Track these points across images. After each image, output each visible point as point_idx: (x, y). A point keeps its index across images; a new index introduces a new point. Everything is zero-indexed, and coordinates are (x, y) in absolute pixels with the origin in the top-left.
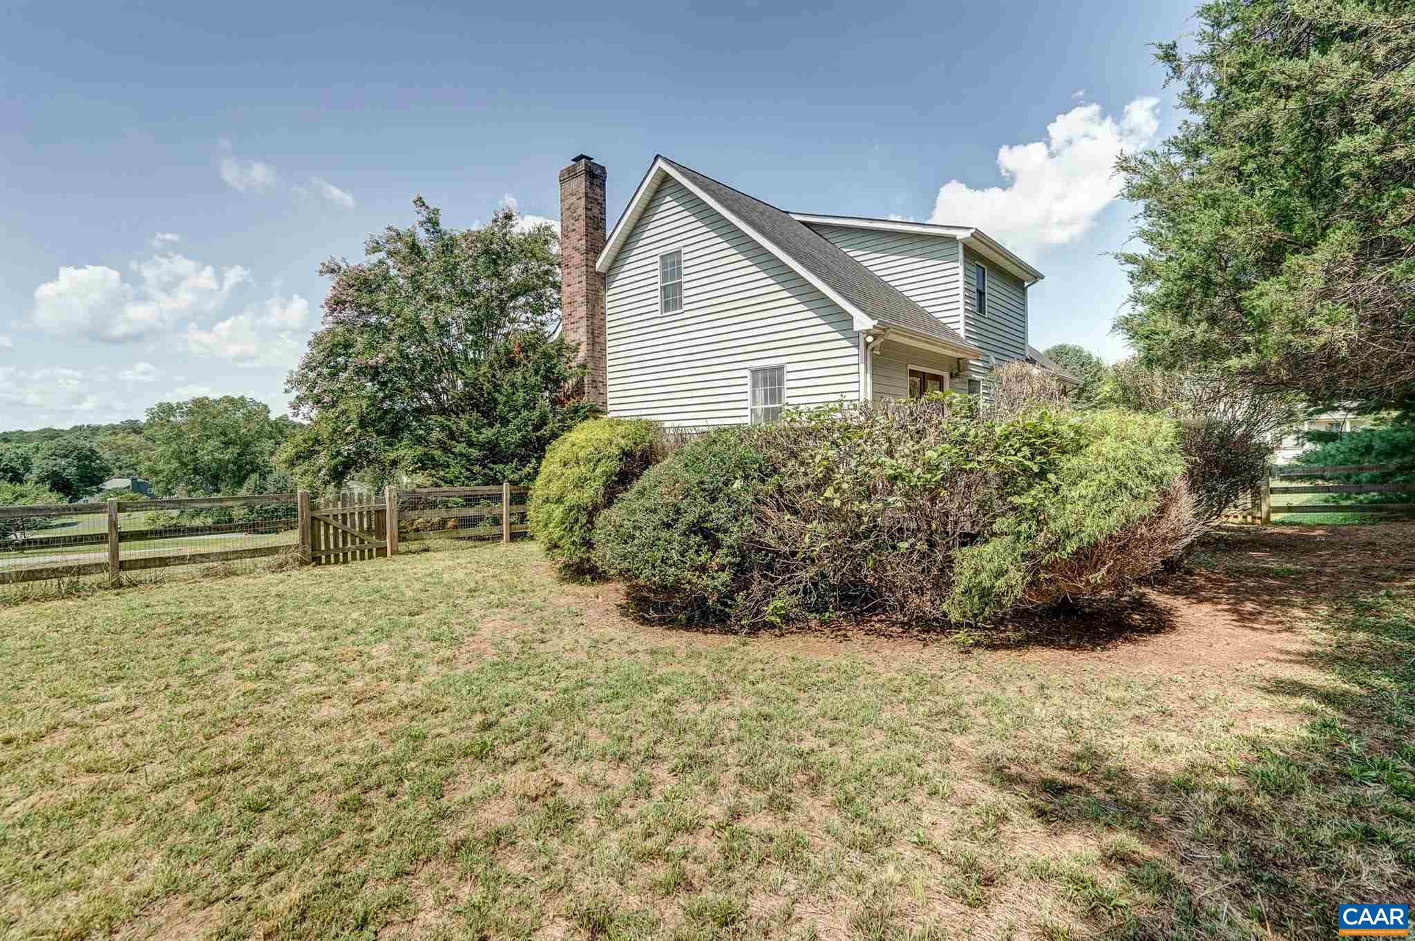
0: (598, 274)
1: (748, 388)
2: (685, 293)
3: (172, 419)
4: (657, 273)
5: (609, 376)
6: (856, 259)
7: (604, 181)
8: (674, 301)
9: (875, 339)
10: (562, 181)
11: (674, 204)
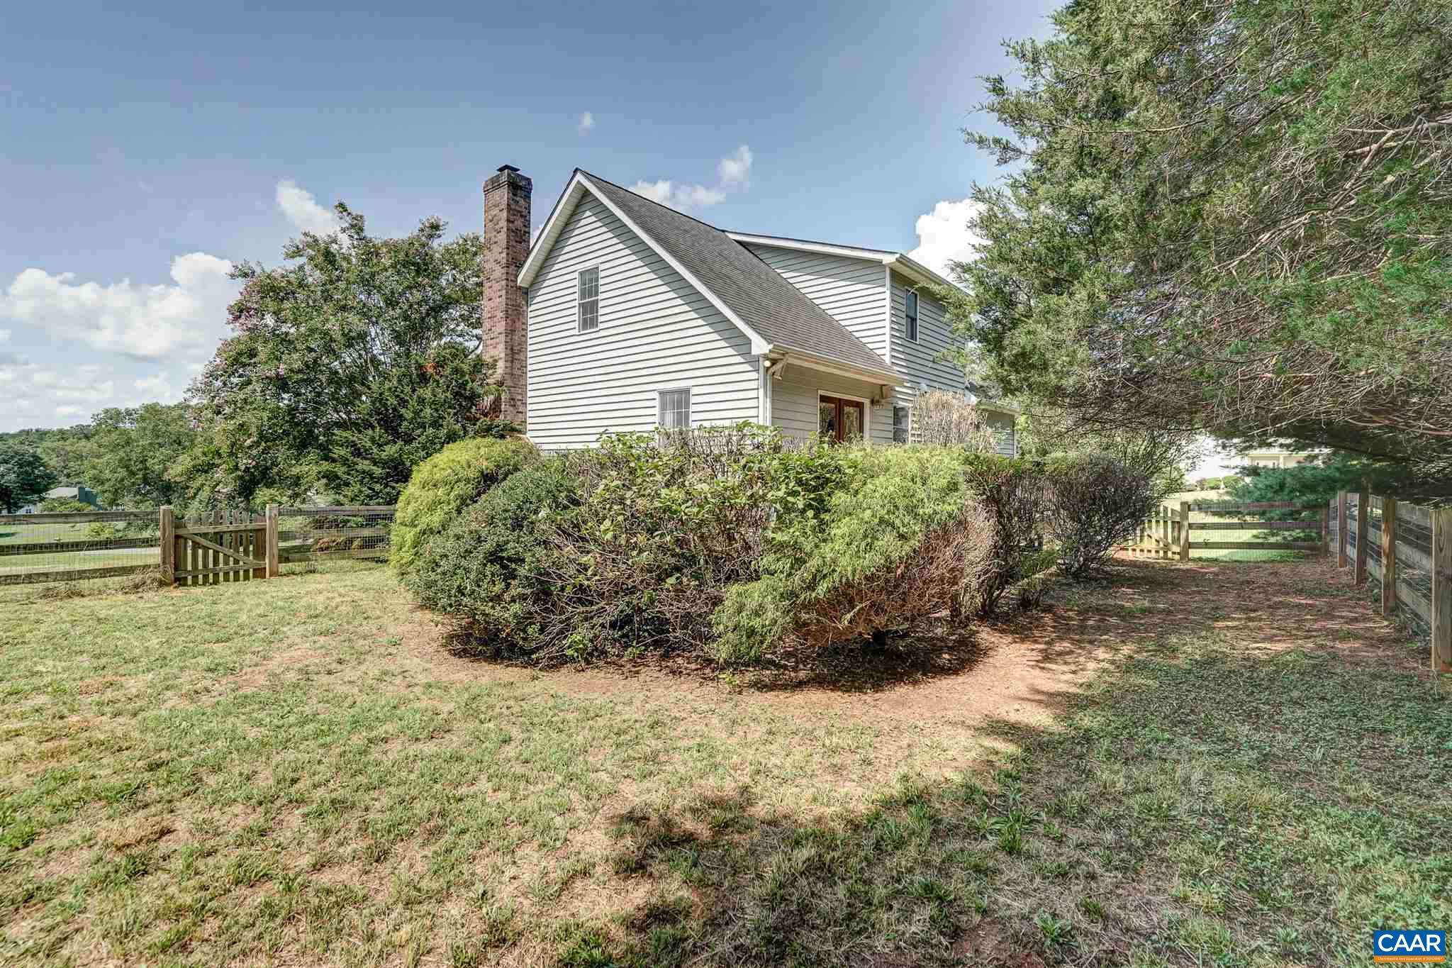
0: (520, 288)
1: (656, 411)
2: (601, 311)
3: (121, 425)
4: (576, 289)
5: (529, 394)
6: (790, 281)
7: (530, 193)
8: (592, 319)
9: (773, 364)
10: (486, 191)
11: (594, 219)
